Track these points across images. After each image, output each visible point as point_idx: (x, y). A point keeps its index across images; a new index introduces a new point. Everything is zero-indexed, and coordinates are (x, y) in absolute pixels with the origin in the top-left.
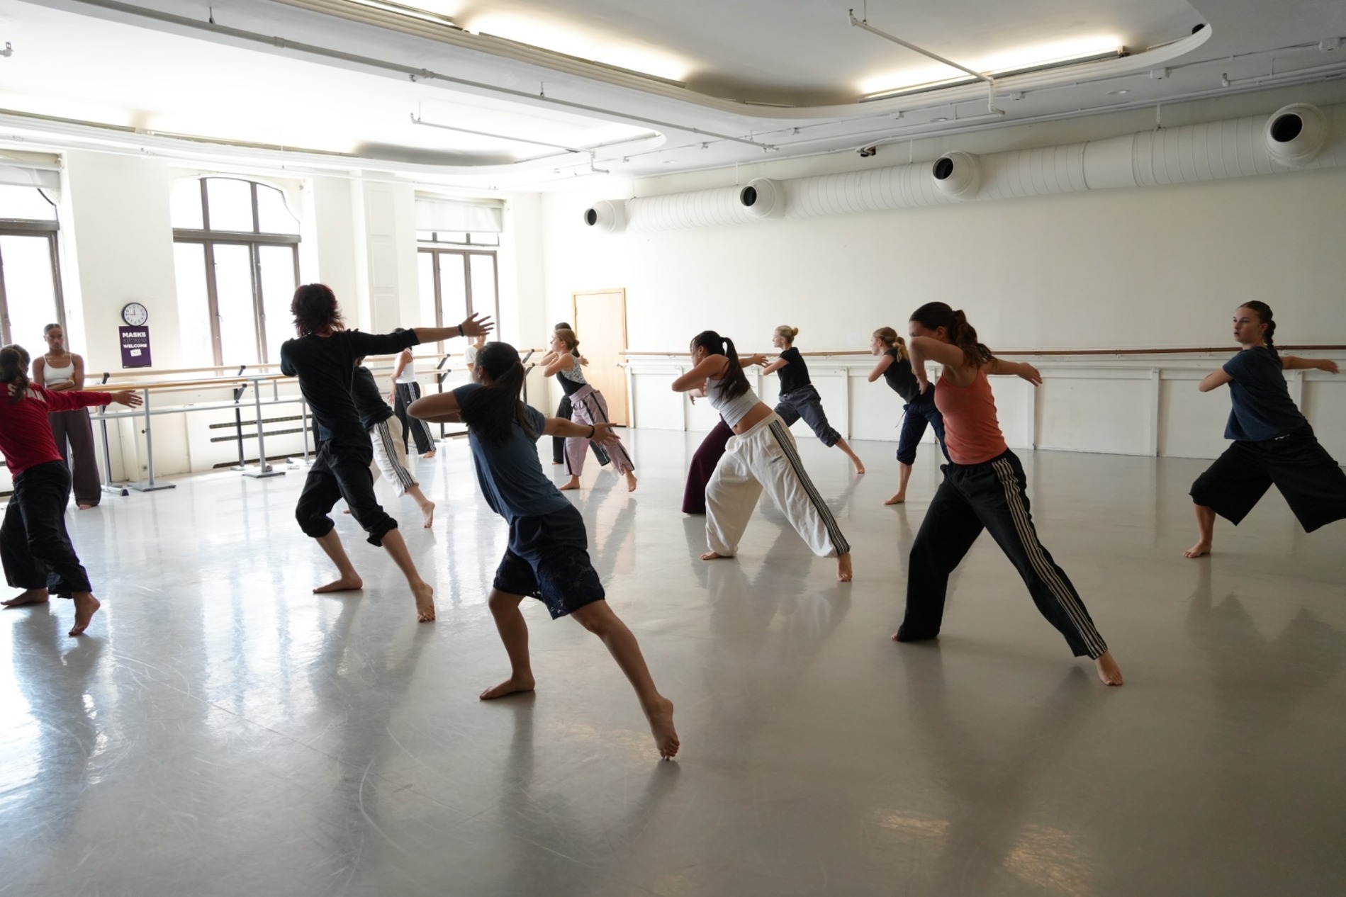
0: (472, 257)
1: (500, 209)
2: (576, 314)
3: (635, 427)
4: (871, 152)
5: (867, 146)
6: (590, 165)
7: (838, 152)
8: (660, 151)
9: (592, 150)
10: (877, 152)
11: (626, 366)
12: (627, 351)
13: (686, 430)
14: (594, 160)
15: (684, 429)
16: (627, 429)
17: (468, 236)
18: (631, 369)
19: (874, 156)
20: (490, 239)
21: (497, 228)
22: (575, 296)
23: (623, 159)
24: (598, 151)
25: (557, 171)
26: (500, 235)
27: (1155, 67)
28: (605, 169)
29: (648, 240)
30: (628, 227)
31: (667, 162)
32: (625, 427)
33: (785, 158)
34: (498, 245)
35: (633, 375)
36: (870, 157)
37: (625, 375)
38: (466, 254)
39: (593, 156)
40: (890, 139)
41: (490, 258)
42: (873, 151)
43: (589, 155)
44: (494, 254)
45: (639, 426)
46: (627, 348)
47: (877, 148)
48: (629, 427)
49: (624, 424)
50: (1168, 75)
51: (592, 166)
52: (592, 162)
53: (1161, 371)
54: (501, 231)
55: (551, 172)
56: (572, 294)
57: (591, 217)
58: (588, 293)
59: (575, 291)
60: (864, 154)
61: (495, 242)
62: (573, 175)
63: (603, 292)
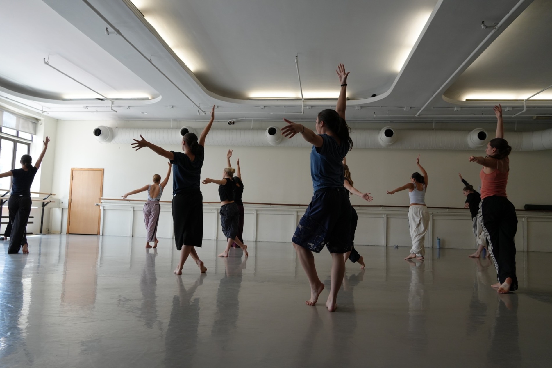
0: (18, 144)
1: (36, 123)
2: (73, 179)
3: (103, 235)
4: (233, 123)
5: (232, 121)
7: (218, 121)
8: (149, 106)
9: (113, 100)
10: (235, 123)
11: (101, 205)
12: (102, 198)
13: (132, 236)
14: (113, 105)
15: (131, 236)
16: (98, 236)
17: (18, 133)
18: (104, 207)
19: (234, 125)
20: (27, 136)
21: (32, 132)
22: (73, 170)
23: (128, 107)
24: (115, 102)
25: (87, 107)
26: (34, 136)
28: (116, 110)
29: (120, 148)
30: (113, 141)
31: (143, 113)
32: (97, 235)
33: (195, 120)
34: (32, 141)
35: (104, 210)
36: (232, 125)
37: (100, 210)
38: (15, 142)
39: (113, 103)
40: (245, 118)
41: (26, 146)
42: (234, 123)
43: (111, 102)
44: (29, 145)
45: (105, 234)
46: (102, 197)
47: (235, 122)
48: (99, 235)
49: (97, 234)
50: (361, 108)
51: (112, 108)
54: (35, 134)
55: (84, 107)
56: (71, 169)
57: (98, 132)
58: (81, 170)
59: (73, 168)
60: (230, 123)
61: (30, 139)
62: (96, 111)
63: (91, 169)
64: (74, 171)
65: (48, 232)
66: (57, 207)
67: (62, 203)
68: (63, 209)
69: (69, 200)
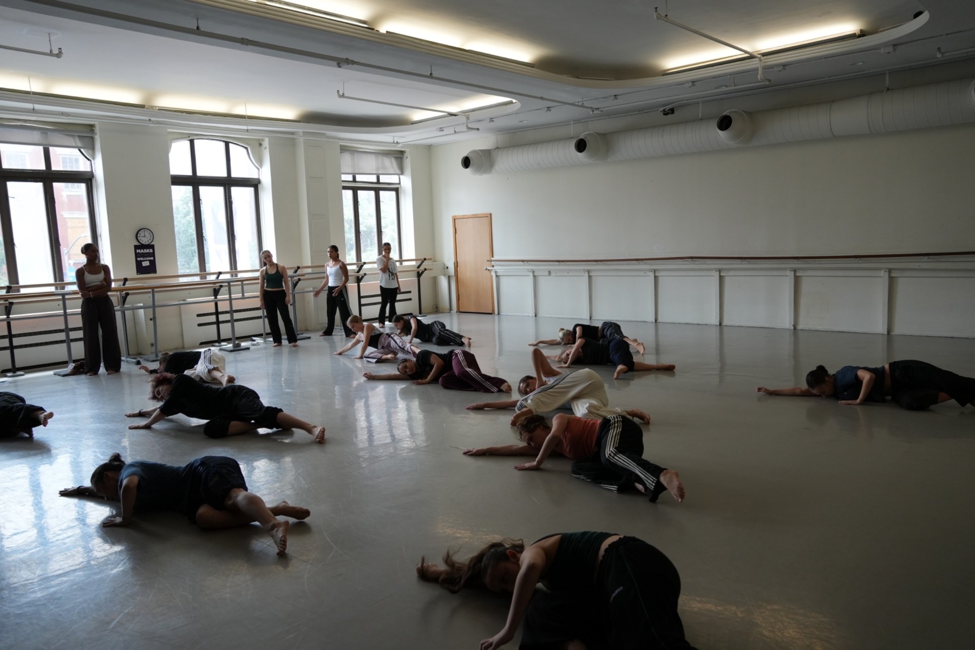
0: (381, 193)
1: (401, 158)
2: (456, 233)
3: (499, 314)
4: (670, 112)
5: (668, 108)
6: (465, 125)
7: (647, 112)
8: (516, 114)
9: (466, 114)
10: (675, 112)
11: (492, 270)
12: (492, 259)
13: (536, 316)
14: (468, 121)
15: (534, 315)
16: (493, 315)
17: (378, 178)
18: (496, 272)
19: (673, 115)
20: (394, 179)
21: (399, 172)
23: (489, 120)
24: (472, 114)
25: (441, 129)
26: (401, 176)
27: (885, 45)
28: (476, 127)
29: (508, 179)
30: (493, 169)
31: (521, 121)
32: (491, 314)
33: (607, 117)
34: (400, 184)
35: (497, 276)
36: (670, 116)
37: (492, 276)
38: (377, 191)
39: (468, 118)
40: (685, 102)
41: (394, 193)
42: (672, 111)
43: (463, 118)
44: (397, 190)
45: (501, 313)
46: (493, 257)
47: (675, 109)
49: (491, 312)
50: (895, 50)
51: (467, 126)
52: (467, 123)
53: (890, 271)
54: (402, 174)
55: (437, 130)
56: (453, 217)
57: (466, 162)
58: (464, 217)
59: (455, 216)
60: (665, 113)
61: (398, 182)
62: (453, 132)
63: (475, 216)
64: (456, 220)
65: (436, 310)
66: (441, 275)
67: (447, 268)
68: (449, 277)
69: (454, 263)
